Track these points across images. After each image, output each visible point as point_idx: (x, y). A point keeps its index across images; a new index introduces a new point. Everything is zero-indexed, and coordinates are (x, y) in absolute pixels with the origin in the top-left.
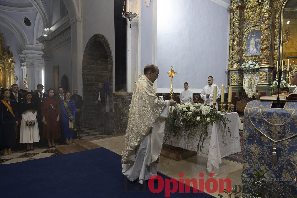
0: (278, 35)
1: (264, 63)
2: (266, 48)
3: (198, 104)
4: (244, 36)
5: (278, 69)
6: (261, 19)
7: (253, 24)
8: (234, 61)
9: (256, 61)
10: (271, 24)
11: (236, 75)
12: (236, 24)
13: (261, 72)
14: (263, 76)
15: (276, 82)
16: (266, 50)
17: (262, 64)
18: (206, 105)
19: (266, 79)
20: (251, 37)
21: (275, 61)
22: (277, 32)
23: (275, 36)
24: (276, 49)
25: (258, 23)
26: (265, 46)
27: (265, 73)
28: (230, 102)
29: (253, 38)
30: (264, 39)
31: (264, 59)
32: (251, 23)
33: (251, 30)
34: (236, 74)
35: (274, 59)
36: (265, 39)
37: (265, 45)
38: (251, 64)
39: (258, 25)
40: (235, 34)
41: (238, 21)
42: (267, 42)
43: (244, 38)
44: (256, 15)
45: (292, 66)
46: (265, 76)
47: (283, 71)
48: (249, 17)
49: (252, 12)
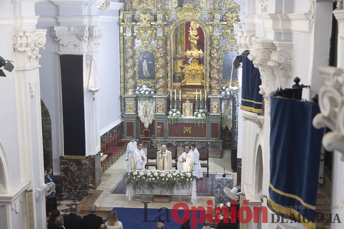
0: (170, 63)
1: (160, 93)
2: (161, 77)
4: (136, 56)
6: (153, 41)
8: (129, 86)
9: (150, 86)
10: (164, 52)
11: (132, 103)
12: (129, 43)
14: (160, 106)
15: (172, 112)
16: (161, 80)
19: (163, 109)
20: (143, 59)
21: (169, 89)
22: (169, 59)
23: (168, 64)
24: (169, 77)
25: (150, 44)
26: (161, 75)
27: (162, 103)
29: (145, 60)
31: (160, 88)
32: (143, 43)
33: (142, 50)
34: (132, 102)
35: (168, 87)
36: (160, 68)
38: (146, 90)
43: (136, 58)
44: (148, 35)
45: (182, 95)
46: (162, 106)
47: (176, 100)
48: (141, 36)
49: (143, 32)
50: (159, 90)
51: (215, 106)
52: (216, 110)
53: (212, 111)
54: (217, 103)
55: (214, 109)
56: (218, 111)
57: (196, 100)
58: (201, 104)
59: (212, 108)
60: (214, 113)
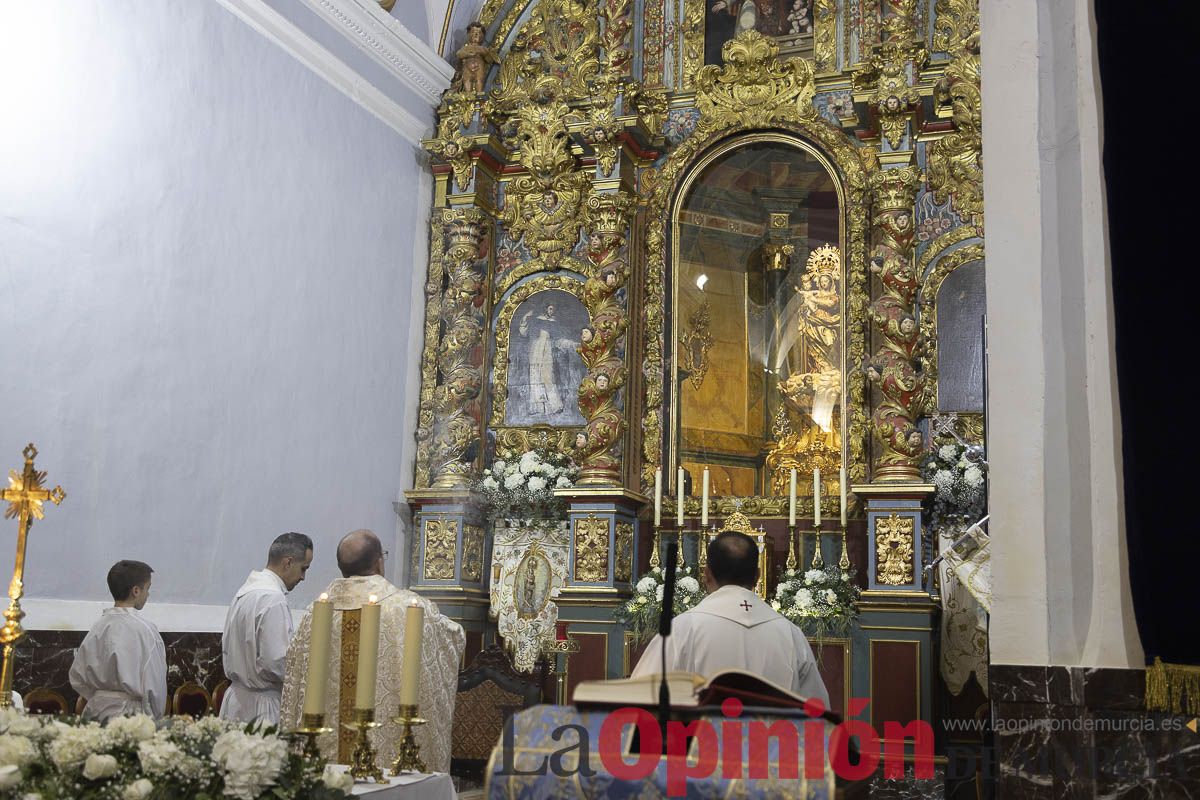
0: (661, 336)
1: (597, 476)
2: (603, 396)
3: (201, 723)
4: (502, 314)
5: (662, 514)
6: (582, 239)
7: (544, 256)
8: (444, 445)
9: (559, 456)
10: (626, 273)
11: (451, 530)
12: (462, 239)
13: (582, 524)
14: (592, 544)
15: (652, 581)
16: (603, 407)
17: (588, 481)
18: (256, 726)
19: (605, 566)
20: (536, 326)
21: (649, 469)
22: (656, 317)
23: (647, 339)
24: (650, 404)
25: (569, 255)
26: (602, 383)
27: (601, 531)
28: (408, 708)
29: (544, 333)
30: (597, 347)
31: (595, 449)
32: (534, 252)
33: (534, 285)
34: (453, 525)
35: (644, 459)
36: (603, 349)
37: (602, 378)
38: (534, 474)
39: (567, 266)
40: (455, 293)
41: (471, 224)
42: (610, 365)
43: (499, 322)
44: (559, 212)
45: (719, 503)
46: (600, 547)
47: (683, 528)
48: (528, 220)
49: (539, 196)
50: (593, 458)
51: (894, 545)
52: (902, 565)
53: (878, 572)
54: (907, 530)
55: (887, 565)
56: (911, 573)
57: (792, 522)
58: (818, 544)
59: (878, 555)
60: (890, 586)
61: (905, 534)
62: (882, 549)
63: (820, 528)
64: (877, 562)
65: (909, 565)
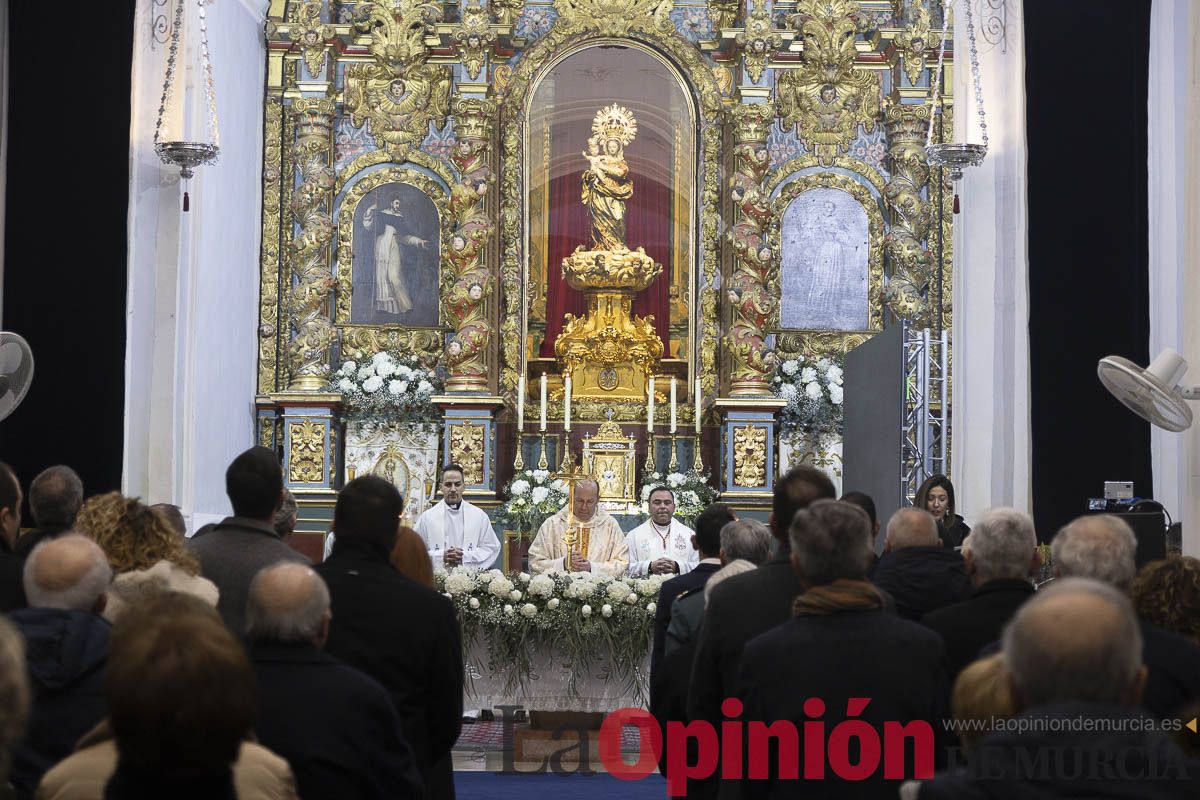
0: (518, 242)
1: (469, 383)
2: (476, 304)
4: (344, 206)
5: (525, 418)
6: (431, 132)
7: (391, 148)
8: (306, 347)
9: (414, 358)
10: (493, 179)
11: (318, 433)
12: (315, 130)
13: (456, 429)
14: (467, 449)
15: (526, 484)
16: (473, 315)
17: (460, 388)
19: (481, 469)
20: (380, 220)
21: (508, 374)
22: (514, 223)
23: (505, 244)
24: (510, 310)
25: (417, 148)
26: (476, 293)
27: (476, 437)
29: (390, 230)
30: (468, 255)
31: (467, 357)
32: (380, 142)
33: (378, 176)
34: (319, 428)
35: (503, 364)
36: (471, 256)
37: (477, 288)
38: (393, 377)
39: (415, 160)
40: (312, 189)
41: (324, 115)
42: (480, 273)
43: (342, 215)
44: (407, 102)
45: (578, 408)
46: (477, 452)
47: (545, 432)
48: (373, 107)
49: (385, 83)
50: (462, 366)
51: (750, 452)
52: (756, 470)
53: (735, 476)
54: (761, 438)
55: (744, 469)
56: (764, 476)
57: (650, 429)
58: (674, 449)
59: (735, 461)
60: (746, 487)
61: (759, 443)
62: (739, 456)
63: (676, 433)
64: (735, 467)
65: (762, 470)
